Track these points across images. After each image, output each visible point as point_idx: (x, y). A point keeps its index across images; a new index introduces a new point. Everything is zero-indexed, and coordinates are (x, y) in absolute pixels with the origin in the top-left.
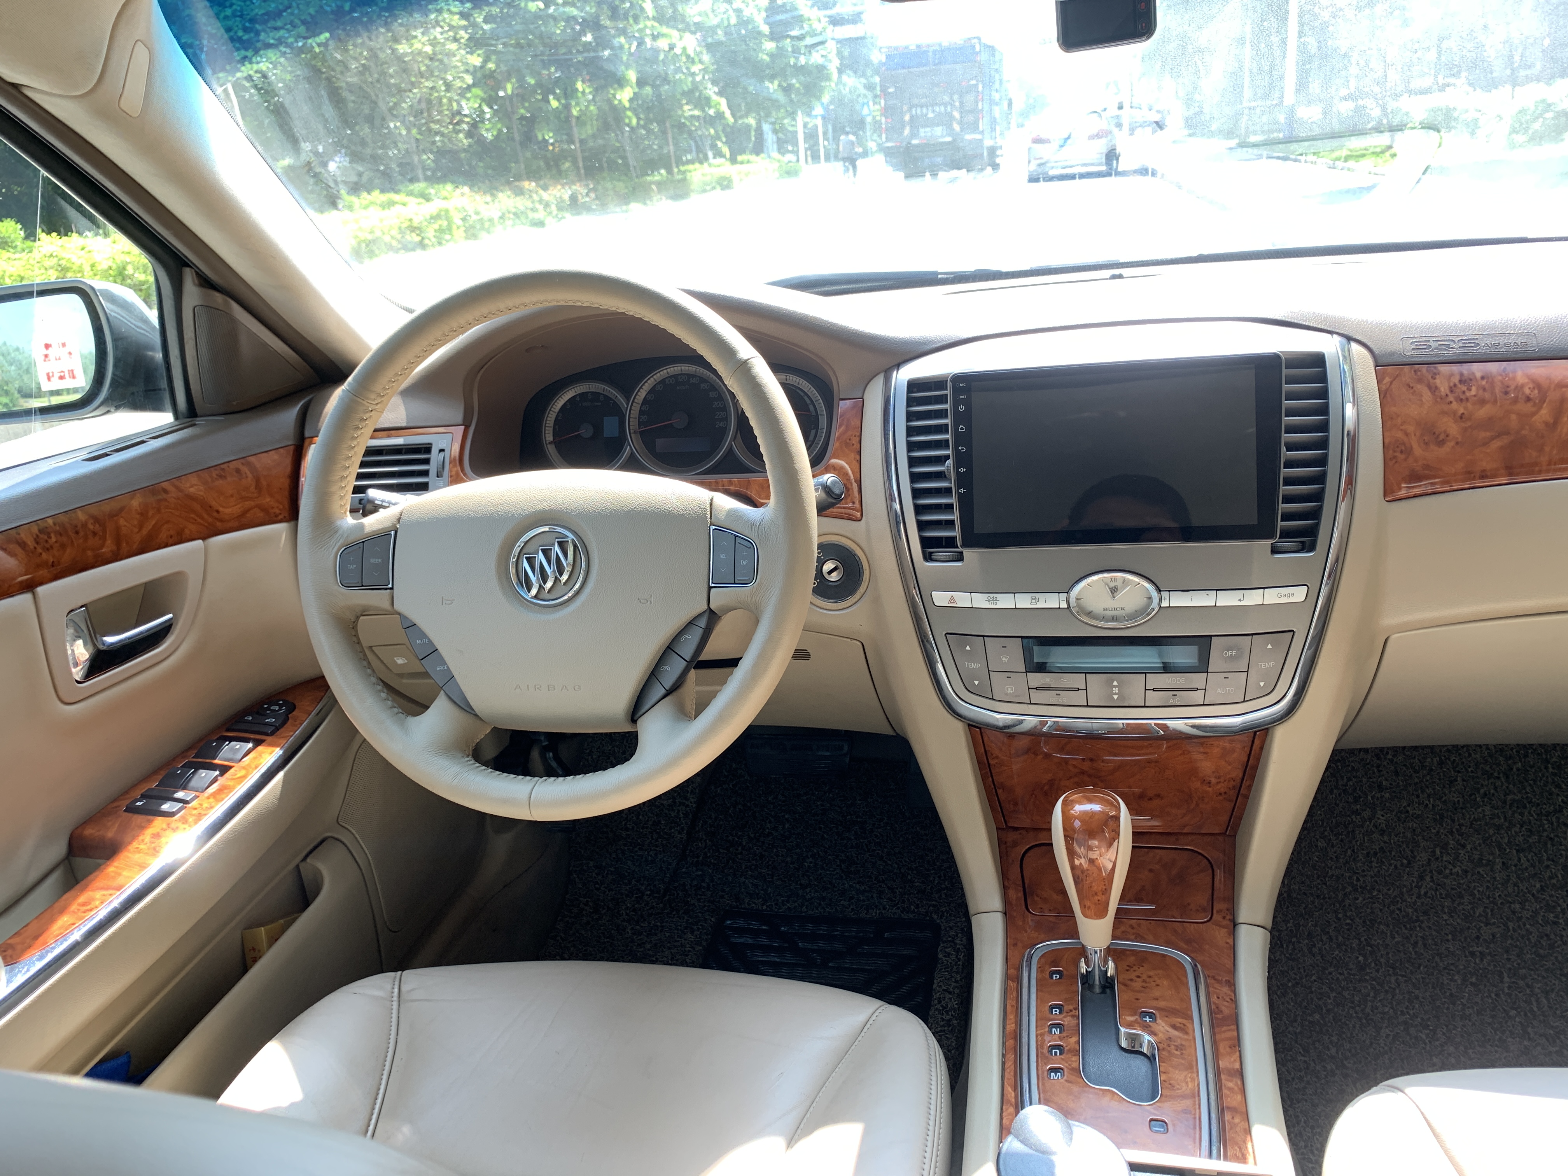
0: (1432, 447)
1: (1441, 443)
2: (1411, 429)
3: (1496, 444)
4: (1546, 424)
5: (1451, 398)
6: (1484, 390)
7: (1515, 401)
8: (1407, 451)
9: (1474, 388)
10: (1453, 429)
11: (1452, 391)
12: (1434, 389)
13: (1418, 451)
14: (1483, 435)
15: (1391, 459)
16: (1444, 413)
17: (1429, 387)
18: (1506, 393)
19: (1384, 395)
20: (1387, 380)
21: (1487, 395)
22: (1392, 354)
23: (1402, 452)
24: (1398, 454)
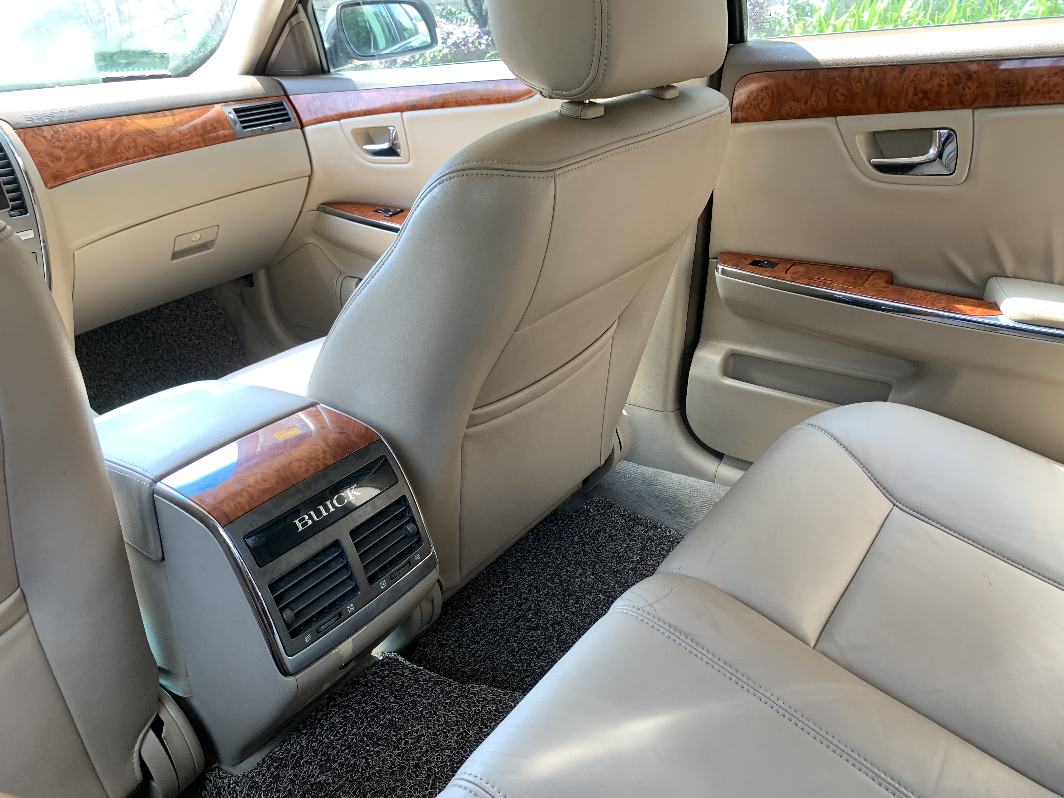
0: (56, 162)
1: (59, 160)
2: (44, 155)
3: (81, 158)
4: (97, 147)
5: (54, 140)
6: (66, 135)
7: (80, 138)
8: (47, 165)
9: (61, 135)
10: (61, 153)
11: (53, 138)
12: (45, 138)
13: (51, 165)
14: (75, 155)
15: (41, 170)
16: (54, 147)
17: (42, 136)
18: (76, 136)
19: (24, 142)
20: (22, 135)
21: (69, 138)
22: (18, 123)
23: (44, 166)
24: (43, 167)
